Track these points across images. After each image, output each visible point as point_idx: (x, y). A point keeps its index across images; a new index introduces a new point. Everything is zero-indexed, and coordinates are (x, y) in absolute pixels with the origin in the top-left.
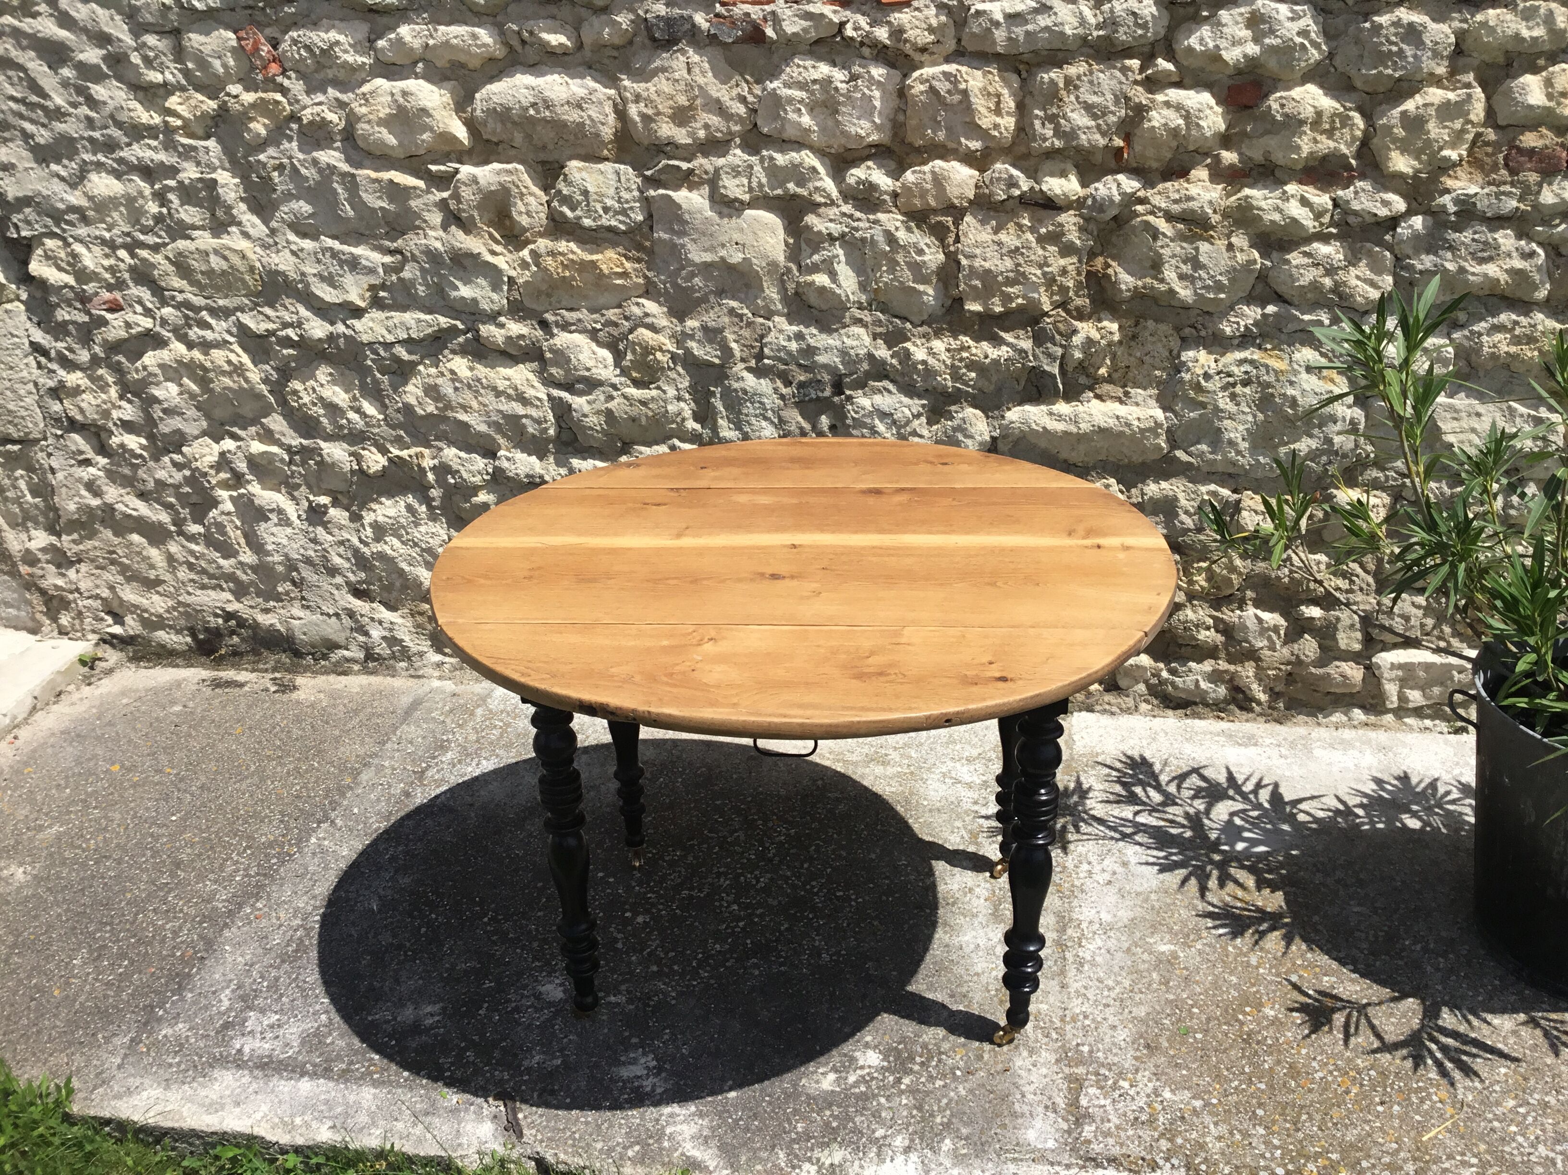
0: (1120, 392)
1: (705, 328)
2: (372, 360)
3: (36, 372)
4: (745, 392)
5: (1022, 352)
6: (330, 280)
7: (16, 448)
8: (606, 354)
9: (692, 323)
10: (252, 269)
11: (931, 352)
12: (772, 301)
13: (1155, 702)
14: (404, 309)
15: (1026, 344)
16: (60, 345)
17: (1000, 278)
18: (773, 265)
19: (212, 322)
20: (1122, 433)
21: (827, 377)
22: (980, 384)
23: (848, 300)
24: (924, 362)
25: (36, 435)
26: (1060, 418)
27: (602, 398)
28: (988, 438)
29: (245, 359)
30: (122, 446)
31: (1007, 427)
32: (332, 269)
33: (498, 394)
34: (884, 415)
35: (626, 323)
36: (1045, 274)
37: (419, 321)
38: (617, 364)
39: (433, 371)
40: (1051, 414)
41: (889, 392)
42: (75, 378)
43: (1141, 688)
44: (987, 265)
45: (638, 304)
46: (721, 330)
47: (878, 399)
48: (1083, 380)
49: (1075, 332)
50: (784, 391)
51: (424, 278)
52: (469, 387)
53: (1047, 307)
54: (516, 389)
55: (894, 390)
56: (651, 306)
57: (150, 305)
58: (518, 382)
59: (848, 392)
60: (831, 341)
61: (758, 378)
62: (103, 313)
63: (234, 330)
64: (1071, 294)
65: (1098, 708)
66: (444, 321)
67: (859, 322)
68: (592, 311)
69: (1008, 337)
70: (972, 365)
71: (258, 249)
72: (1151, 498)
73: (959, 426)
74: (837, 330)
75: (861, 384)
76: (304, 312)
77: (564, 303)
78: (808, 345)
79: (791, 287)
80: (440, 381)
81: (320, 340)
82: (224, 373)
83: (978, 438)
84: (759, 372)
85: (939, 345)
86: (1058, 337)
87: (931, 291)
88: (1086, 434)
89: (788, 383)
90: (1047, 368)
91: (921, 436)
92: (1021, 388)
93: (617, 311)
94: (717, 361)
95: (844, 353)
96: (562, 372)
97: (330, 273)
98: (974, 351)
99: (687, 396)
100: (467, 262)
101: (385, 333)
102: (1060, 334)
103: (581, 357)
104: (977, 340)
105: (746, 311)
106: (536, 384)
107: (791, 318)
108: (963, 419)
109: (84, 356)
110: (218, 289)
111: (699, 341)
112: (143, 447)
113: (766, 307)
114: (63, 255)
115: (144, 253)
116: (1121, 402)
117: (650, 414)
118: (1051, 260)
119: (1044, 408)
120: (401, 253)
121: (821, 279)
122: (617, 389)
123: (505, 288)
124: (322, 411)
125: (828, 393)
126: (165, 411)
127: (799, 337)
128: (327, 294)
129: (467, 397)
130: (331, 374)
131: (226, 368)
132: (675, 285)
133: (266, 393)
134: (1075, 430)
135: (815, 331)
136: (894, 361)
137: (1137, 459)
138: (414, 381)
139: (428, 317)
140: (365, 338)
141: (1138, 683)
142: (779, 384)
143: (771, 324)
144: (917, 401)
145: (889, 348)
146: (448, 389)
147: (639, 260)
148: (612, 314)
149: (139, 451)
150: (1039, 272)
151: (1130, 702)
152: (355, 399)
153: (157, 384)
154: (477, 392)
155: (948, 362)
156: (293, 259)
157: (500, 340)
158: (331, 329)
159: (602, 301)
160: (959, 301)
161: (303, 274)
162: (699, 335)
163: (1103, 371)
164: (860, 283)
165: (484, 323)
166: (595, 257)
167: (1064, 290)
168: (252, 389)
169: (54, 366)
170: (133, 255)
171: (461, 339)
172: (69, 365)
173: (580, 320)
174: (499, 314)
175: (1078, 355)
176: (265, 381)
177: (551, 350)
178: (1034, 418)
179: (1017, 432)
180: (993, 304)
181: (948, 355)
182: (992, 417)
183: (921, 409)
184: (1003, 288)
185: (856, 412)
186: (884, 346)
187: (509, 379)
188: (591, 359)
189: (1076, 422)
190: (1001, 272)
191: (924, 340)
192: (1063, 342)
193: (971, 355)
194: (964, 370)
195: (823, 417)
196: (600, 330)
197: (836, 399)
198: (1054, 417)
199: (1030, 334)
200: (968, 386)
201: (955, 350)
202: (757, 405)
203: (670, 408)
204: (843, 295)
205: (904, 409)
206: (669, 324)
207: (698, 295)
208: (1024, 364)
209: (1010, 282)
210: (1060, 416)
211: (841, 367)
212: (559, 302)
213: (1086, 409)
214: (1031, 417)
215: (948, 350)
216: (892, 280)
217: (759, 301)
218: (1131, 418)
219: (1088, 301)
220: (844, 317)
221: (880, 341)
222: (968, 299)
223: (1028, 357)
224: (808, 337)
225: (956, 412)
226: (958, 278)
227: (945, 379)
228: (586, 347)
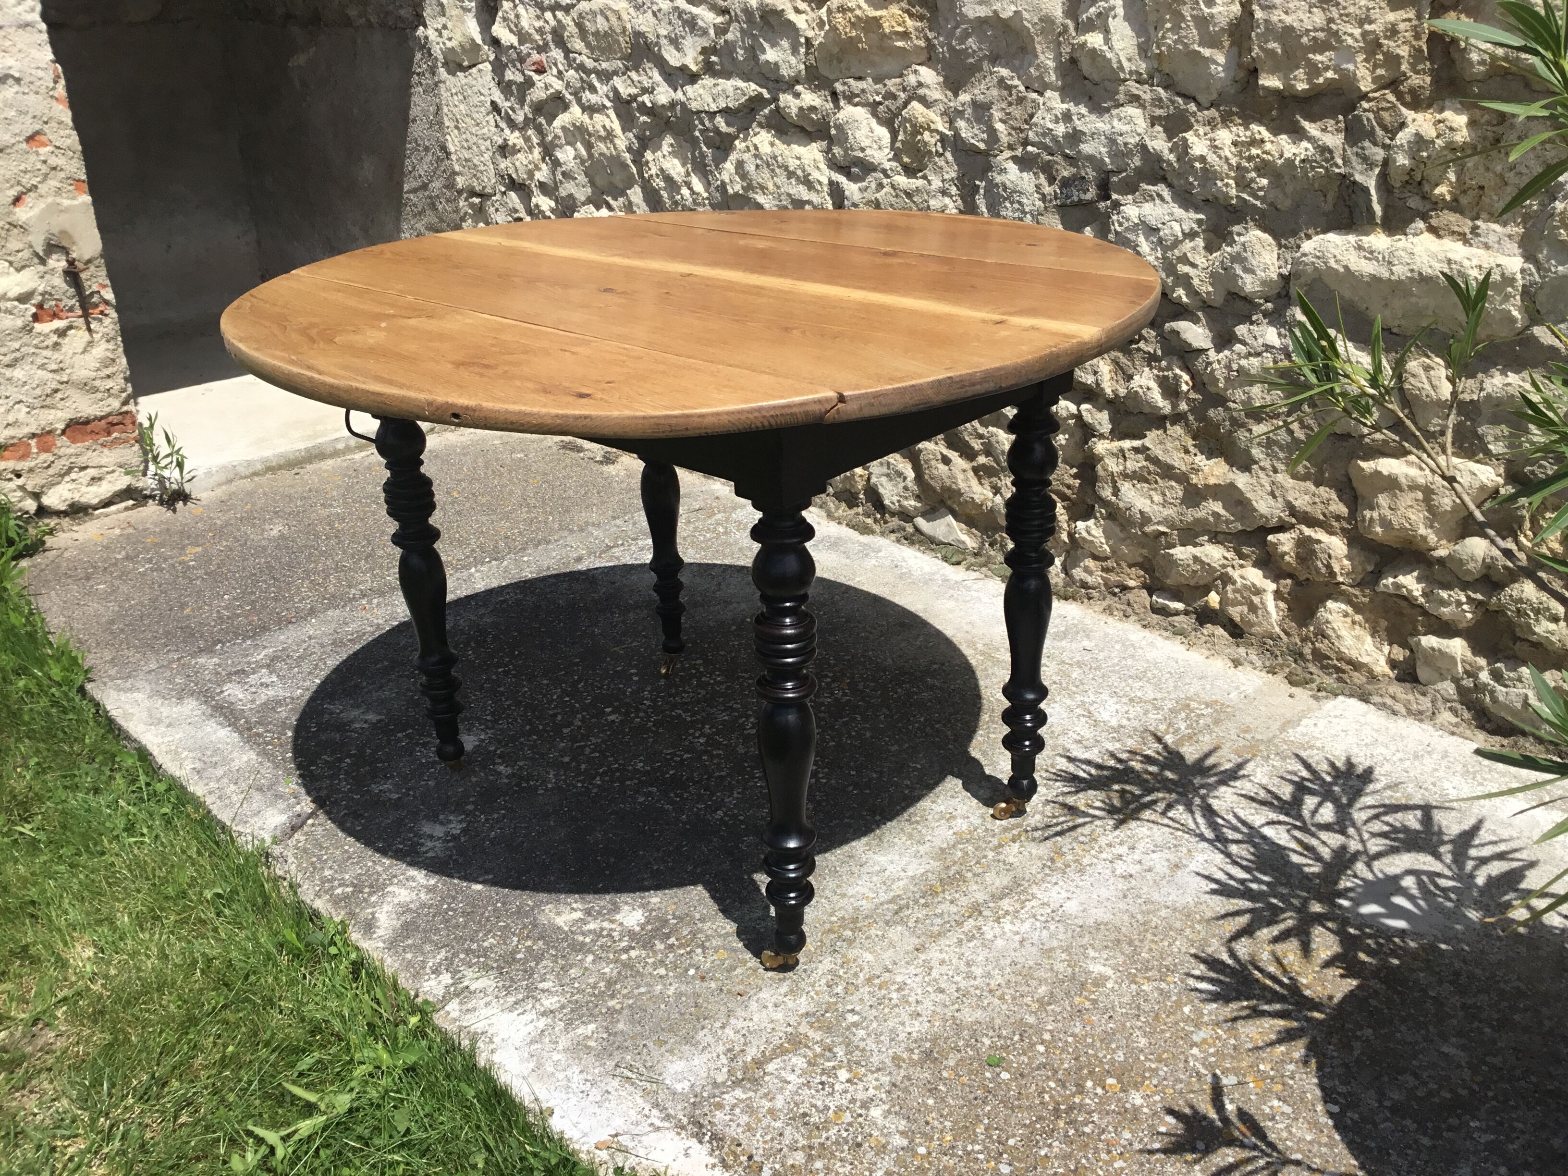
0: (1466, 225)
1: (975, 103)
2: (700, 131)
3: (493, 129)
4: (1005, 188)
5: (1324, 150)
6: (675, 42)
7: (476, 200)
8: (884, 133)
9: (964, 98)
10: (624, 29)
11: (1215, 148)
12: (1046, 70)
13: (1467, 715)
14: (729, 75)
15: (1334, 140)
16: (508, 104)
17: (1305, 40)
18: (1047, 21)
19: (597, 84)
21: (1092, 174)
22: (1271, 196)
23: (1121, 68)
24: (1202, 159)
25: (489, 190)
26: (1371, 254)
27: (873, 185)
28: (1275, 276)
29: (616, 126)
30: (537, 206)
31: (1301, 262)
32: (677, 30)
33: (791, 174)
34: (1151, 231)
35: (903, 96)
36: (1365, 34)
37: (736, 89)
38: (891, 145)
39: (744, 145)
40: (1360, 248)
41: (1162, 199)
42: (514, 138)
43: (1448, 688)
44: (1288, 20)
45: (916, 72)
46: (987, 106)
47: (1147, 209)
48: (1414, 202)
49: (1403, 125)
50: (1046, 189)
51: (743, 41)
52: (768, 165)
53: (1365, 85)
54: (804, 170)
55: (1168, 198)
56: (928, 75)
57: (561, 67)
58: (806, 162)
59: (1115, 196)
60: (1101, 124)
61: (1022, 171)
62: (532, 74)
63: (611, 95)
64: (1404, 67)
65: (1376, 699)
67: (1135, 99)
68: (878, 80)
69: (1312, 129)
70: (1264, 168)
71: (632, 11)
72: (1489, 396)
73: (1238, 254)
74: (1108, 110)
75: (1130, 187)
76: (657, 77)
77: (854, 71)
78: (1074, 129)
79: (1066, 50)
80: (747, 157)
81: (665, 106)
82: (600, 138)
83: (1262, 275)
84: (1025, 163)
85: (1224, 136)
86: (1379, 132)
87: (1221, 59)
88: (1400, 282)
89: (1051, 180)
90: (1358, 178)
91: (1194, 266)
92: (1328, 207)
93: (898, 80)
94: (982, 146)
95: (1111, 141)
96: (842, 152)
97: (676, 34)
98: (1268, 146)
99: (954, 190)
100: (772, 20)
101: (711, 101)
102: (1384, 128)
103: (859, 134)
104: (1276, 131)
105: (1016, 82)
106: (823, 166)
107: (1063, 93)
108: (1246, 246)
109: (519, 118)
110: (603, 51)
111: (968, 120)
112: (553, 211)
113: (1040, 78)
114: (512, 17)
115: (560, 14)
116: (1466, 242)
118: (1375, 14)
119: (1352, 238)
120: (728, 12)
121: (1094, 40)
122: (888, 176)
123: (803, 51)
124: (662, 184)
125: (1091, 194)
126: (564, 174)
127: (1067, 117)
128: (673, 58)
129: (765, 176)
130: (672, 145)
131: (603, 133)
132: (951, 48)
133: (629, 162)
134: (1386, 275)
135: (1083, 110)
136: (1172, 157)
138: (730, 157)
139: (743, 84)
140: (694, 106)
141: (1443, 678)
142: (1043, 180)
143: (1041, 100)
144: (1191, 214)
145: (1170, 139)
146: (750, 168)
147: (921, 18)
148: (892, 84)
149: (548, 213)
150: (1357, 32)
151: (1425, 703)
152: (688, 174)
153: (561, 147)
154: (773, 171)
155: (1234, 161)
156: (653, 20)
157: (794, 111)
158: (673, 95)
159: (886, 68)
160: (1254, 73)
161: (658, 36)
162: (969, 112)
163: (1442, 190)
164: (1139, 46)
165: (783, 92)
166: (878, 13)
167: (1393, 60)
168: (619, 156)
169: (503, 125)
170: (555, 16)
171: (766, 111)
172: (512, 125)
173: (863, 91)
174: (797, 81)
175: (1402, 160)
176: (629, 149)
177: (836, 126)
178: (1336, 252)
179: (1309, 269)
180: (1295, 78)
181: (1233, 149)
182: (1286, 247)
183: (1195, 226)
184: (1311, 56)
185: (1121, 225)
186: (1163, 135)
187: (799, 158)
188: (867, 137)
189: (1390, 263)
190: (1308, 31)
191: (1208, 128)
192: (1388, 141)
193: (1264, 152)
194: (1253, 174)
195: (1088, 228)
196: (880, 103)
197: (1102, 205)
198: (1363, 254)
199: (1342, 125)
200: (1256, 197)
201: (1243, 143)
202: (1016, 206)
203: (932, 202)
204: (1114, 60)
205: (1174, 223)
206: (942, 97)
207: (971, 60)
208: (1326, 169)
209: (1320, 47)
210: (1372, 252)
211: (1107, 160)
212: (848, 69)
213: (1409, 245)
214: (1333, 250)
215: (1235, 144)
216: (1175, 42)
217: (1032, 70)
218: (1466, 263)
219: (1428, 79)
220: (1117, 93)
221: (1158, 128)
222: (1264, 71)
223: (1333, 158)
224: (1075, 118)
225: (1239, 234)
226: (1250, 37)
227: (1227, 185)
228: (865, 123)
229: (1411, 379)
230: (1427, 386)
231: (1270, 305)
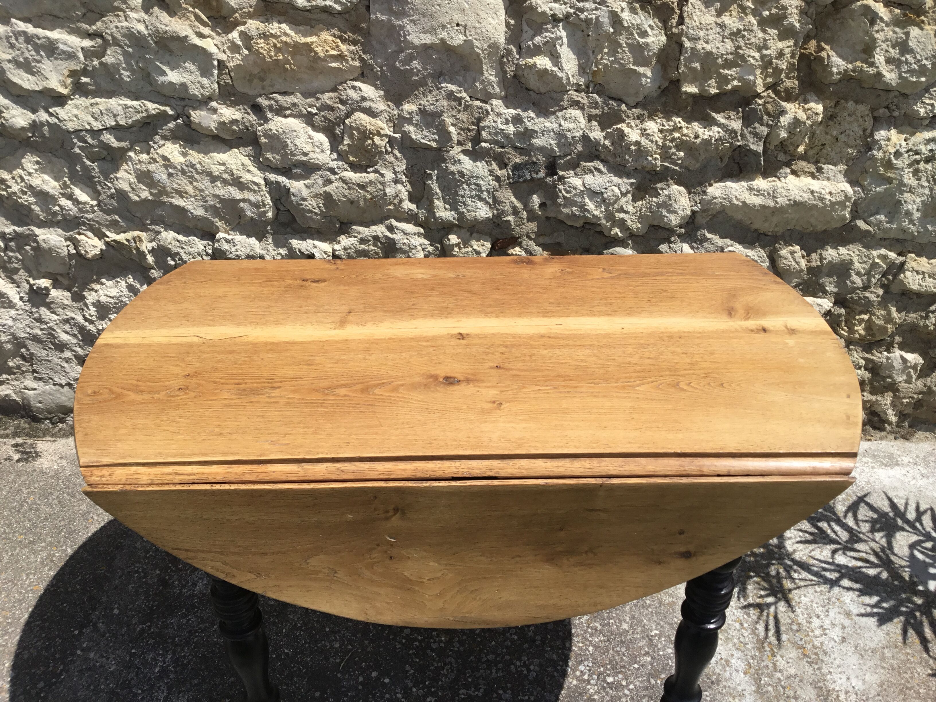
0: (812, 168)
1: (422, 112)
2: (80, 148)
4: (462, 175)
5: (732, 132)
6: (26, 66)
8: (321, 138)
9: (409, 107)
11: (644, 133)
12: (490, 83)
14: (109, 95)
15: (736, 125)
17: (720, 61)
18: (494, 46)
20: (815, 206)
21: (542, 159)
22: (687, 163)
23: (568, 82)
24: (637, 143)
26: (759, 192)
27: (320, 182)
28: (689, 213)
31: (709, 202)
32: (27, 55)
33: (213, 179)
34: (593, 194)
35: (342, 108)
36: (763, 57)
37: (126, 107)
38: (334, 148)
39: (144, 157)
40: (751, 189)
41: (600, 171)
44: (708, 47)
45: (354, 88)
46: (439, 114)
47: (589, 178)
48: (782, 157)
49: (783, 112)
50: (499, 173)
51: (128, 63)
52: (183, 172)
53: (760, 89)
54: (232, 174)
55: (604, 170)
56: (368, 90)
58: (234, 167)
59: (561, 173)
60: (549, 124)
61: (475, 161)
64: (783, 76)
66: (152, 107)
67: (576, 104)
68: (306, 95)
69: (719, 118)
70: (681, 145)
72: (830, 262)
73: (664, 202)
74: (554, 113)
75: (573, 165)
77: (277, 87)
78: (526, 128)
79: (510, 69)
80: (152, 167)
81: (23, 129)
83: (681, 213)
84: (476, 155)
85: (652, 126)
86: (765, 117)
87: (649, 73)
88: (782, 207)
89: (503, 165)
90: (753, 147)
91: (626, 212)
92: (724, 166)
93: (331, 94)
94: (434, 145)
95: (560, 135)
96: (278, 157)
97: (26, 59)
98: (685, 131)
99: (404, 178)
100: (173, 46)
101: (91, 120)
102: (768, 114)
103: (298, 142)
104: (689, 120)
105: (464, 95)
106: (252, 168)
107: (508, 102)
108: (669, 197)
111: (416, 125)
113: (484, 89)
116: (814, 177)
117: (369, 196)
118: (770, 43)
119: (744, 183)
120: (101, 36)
121: (543, 62)
122: (335, 173)
123: (216, 72)
124: (32, 200)
125: (541, 174)
127: (517, 120)
129: (182, 182)
130: (38, 163)
132: (393, 68)
134: (772, 204)
135: (532, 115)
136: (607, 142)
137: (820, 227)
138: (125, 167)
139: (135, 103)
140: (71, 126)
142: (495, 166)
143: (488, 107)
144: (626, 180)
145: (602, 130)
146: (161, 176)
147: (354, 43)
148: (327, 98)
150: (757, 55)
152: (65, 186)
154: (192, 177)
155: (660, 143)
157: (213, 126)
158: (33, 117)
159: (316, 84)
160: (676, 83)
162: (417, 118)
163: (801, 149)
164: (580, 66)
165: (195, 109)
166: (309, 40)
167: (777, 71)
171: (171, 125)
173: (294, 104)
174: (210, 99)
175: (783, 134)
177: (266, 135)
178: (736, 194)
179: (718, 206)
180: (709, 86)
181: (660, 135)
182: (694, 193)
183: (629, 187)
184: (721, 71)
185: (568, 192)
186: (598, 128)
187: (224, 164)
188: (307, 143)
189: (774, 197)
190: (722, 54)
191: (638, 122)
192: (770, 122)
193: (682, 135)
194: (674, 150)
195: (535, 196)
196: (316, 114)
197: (549, 179)
198: (753, 192)
199: (741, 115)
200: (676, 164)
201: (667, 131)
202: (473, 187)
203: (388, 190)
204: (564, 78)
205: (613, 187)
206: (386, 108)
207: (416, 78)
208: (731, 144)
209: (728, 65)
210: (759, 191)
211: (556, 149)
212: (272, 86)
213: (785, 185)
214: (734, 193)
215: (661, 131)
216: (612, 62)
217: (477, 84)
218: (823, 192)
219: (796, 82)
220: (562, 100)
221: (595, 123)
222: (685, 81)
223: (737, 136)
224: (525, 120)
225: (662, 189)
226: (679, 60)
227: (655, 159)
228: (302, 131)
229: (784, 261)
230: (794, 263)
231: (683, 230)
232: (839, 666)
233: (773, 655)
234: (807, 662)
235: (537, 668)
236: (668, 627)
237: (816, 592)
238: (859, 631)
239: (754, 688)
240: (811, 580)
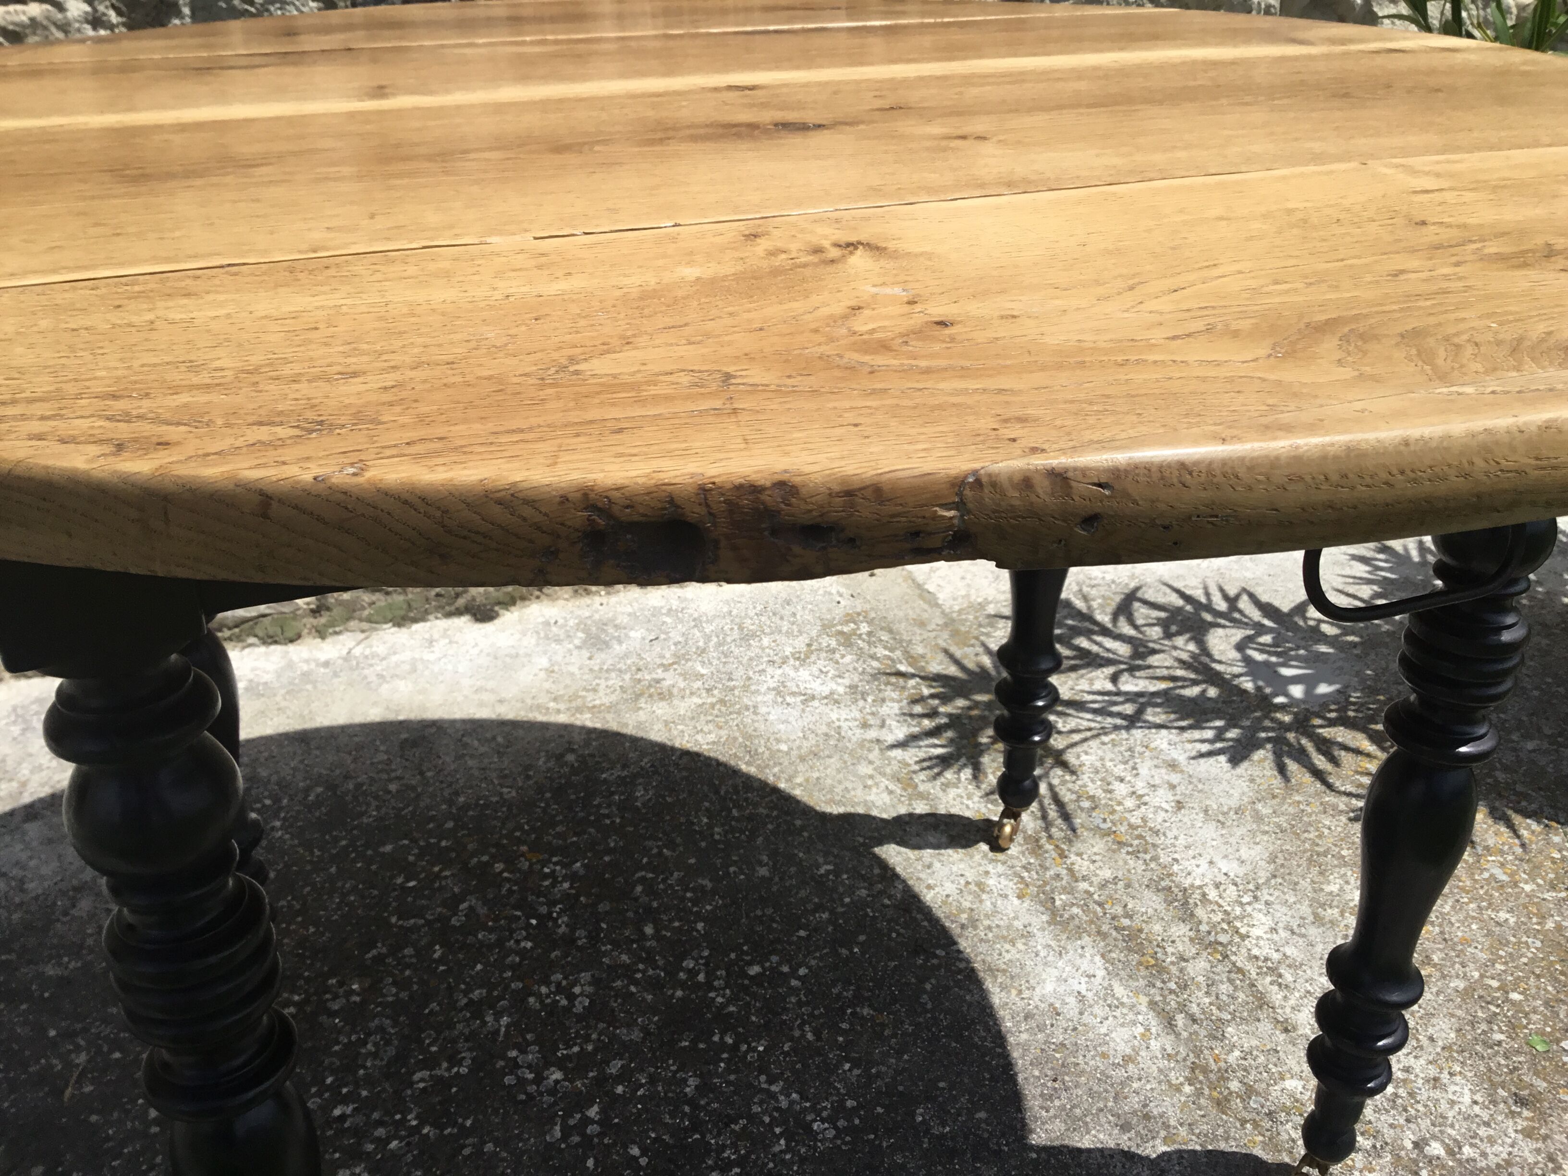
232: (1188, 847)
233: (1063, 855)
234: (1128, 853)
235: (589, 989)
236: (848, 854)
237: (1103, 744)
238: (1200, 786)
239: (1045, 918)
240: (1090, 729)
